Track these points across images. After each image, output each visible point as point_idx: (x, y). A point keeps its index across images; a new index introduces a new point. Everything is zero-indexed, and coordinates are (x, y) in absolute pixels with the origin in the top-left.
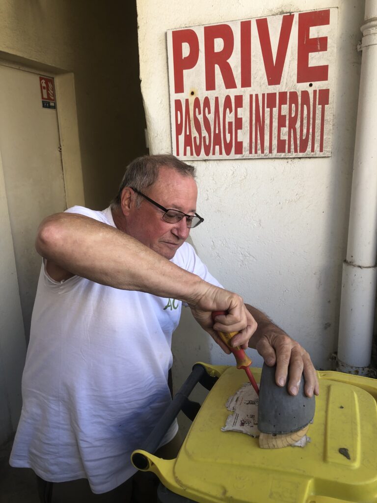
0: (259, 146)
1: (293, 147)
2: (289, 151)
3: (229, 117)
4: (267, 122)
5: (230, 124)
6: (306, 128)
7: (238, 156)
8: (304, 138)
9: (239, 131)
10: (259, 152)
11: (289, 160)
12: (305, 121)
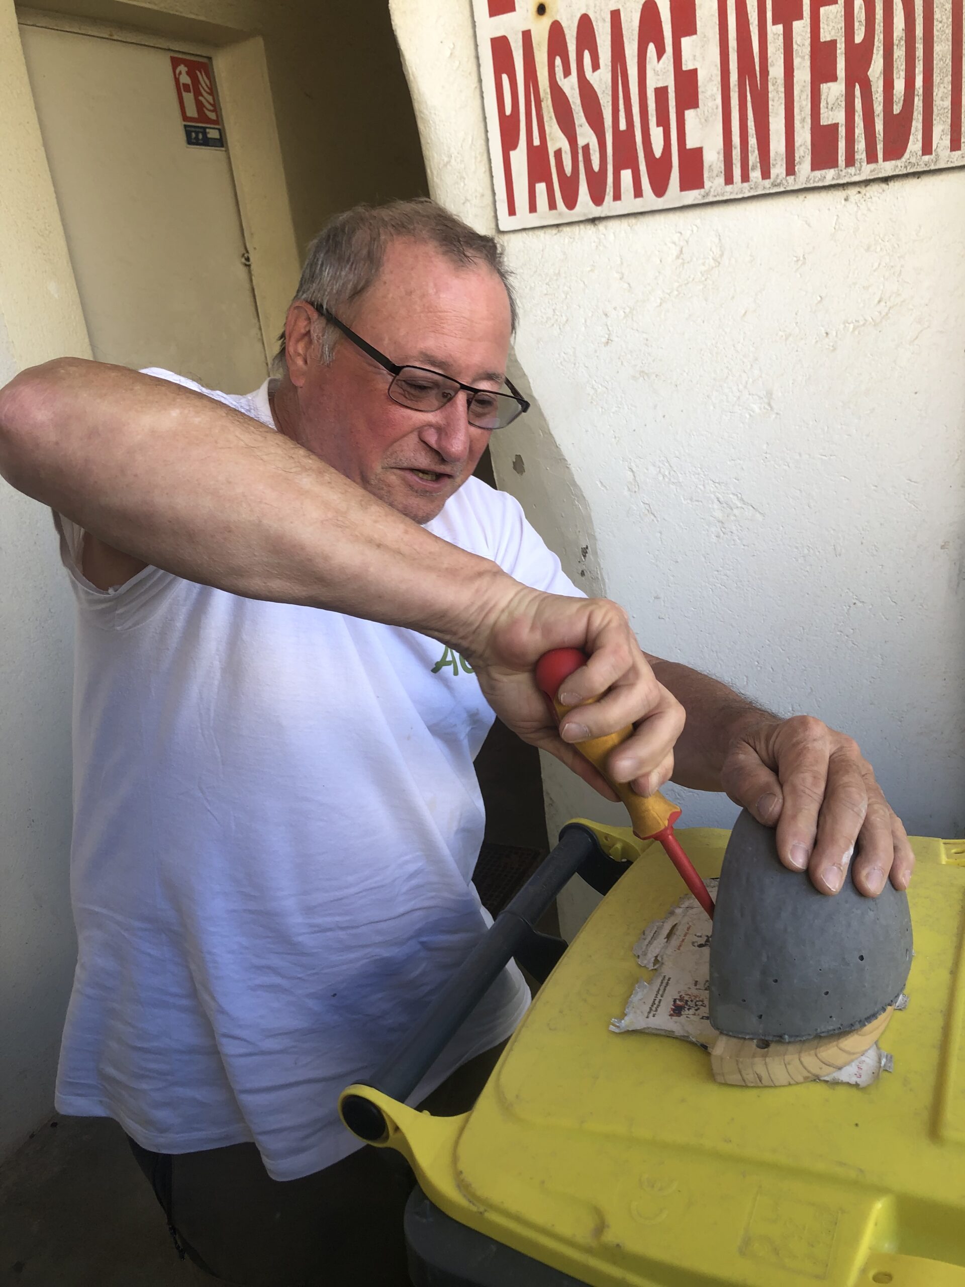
0: (754, 157)
1: (861, 146)
2: (850, 161)
3: (656, 73)
4: (776, 71)
5: (661, 93)
6: (903, 74)
7: (692, 196)
8: (897, 109)
9: (689, 114)
10: (755, 174)
11: (852, 192)
12: (899, 53)
